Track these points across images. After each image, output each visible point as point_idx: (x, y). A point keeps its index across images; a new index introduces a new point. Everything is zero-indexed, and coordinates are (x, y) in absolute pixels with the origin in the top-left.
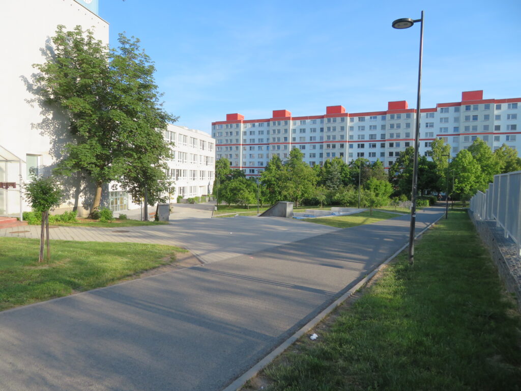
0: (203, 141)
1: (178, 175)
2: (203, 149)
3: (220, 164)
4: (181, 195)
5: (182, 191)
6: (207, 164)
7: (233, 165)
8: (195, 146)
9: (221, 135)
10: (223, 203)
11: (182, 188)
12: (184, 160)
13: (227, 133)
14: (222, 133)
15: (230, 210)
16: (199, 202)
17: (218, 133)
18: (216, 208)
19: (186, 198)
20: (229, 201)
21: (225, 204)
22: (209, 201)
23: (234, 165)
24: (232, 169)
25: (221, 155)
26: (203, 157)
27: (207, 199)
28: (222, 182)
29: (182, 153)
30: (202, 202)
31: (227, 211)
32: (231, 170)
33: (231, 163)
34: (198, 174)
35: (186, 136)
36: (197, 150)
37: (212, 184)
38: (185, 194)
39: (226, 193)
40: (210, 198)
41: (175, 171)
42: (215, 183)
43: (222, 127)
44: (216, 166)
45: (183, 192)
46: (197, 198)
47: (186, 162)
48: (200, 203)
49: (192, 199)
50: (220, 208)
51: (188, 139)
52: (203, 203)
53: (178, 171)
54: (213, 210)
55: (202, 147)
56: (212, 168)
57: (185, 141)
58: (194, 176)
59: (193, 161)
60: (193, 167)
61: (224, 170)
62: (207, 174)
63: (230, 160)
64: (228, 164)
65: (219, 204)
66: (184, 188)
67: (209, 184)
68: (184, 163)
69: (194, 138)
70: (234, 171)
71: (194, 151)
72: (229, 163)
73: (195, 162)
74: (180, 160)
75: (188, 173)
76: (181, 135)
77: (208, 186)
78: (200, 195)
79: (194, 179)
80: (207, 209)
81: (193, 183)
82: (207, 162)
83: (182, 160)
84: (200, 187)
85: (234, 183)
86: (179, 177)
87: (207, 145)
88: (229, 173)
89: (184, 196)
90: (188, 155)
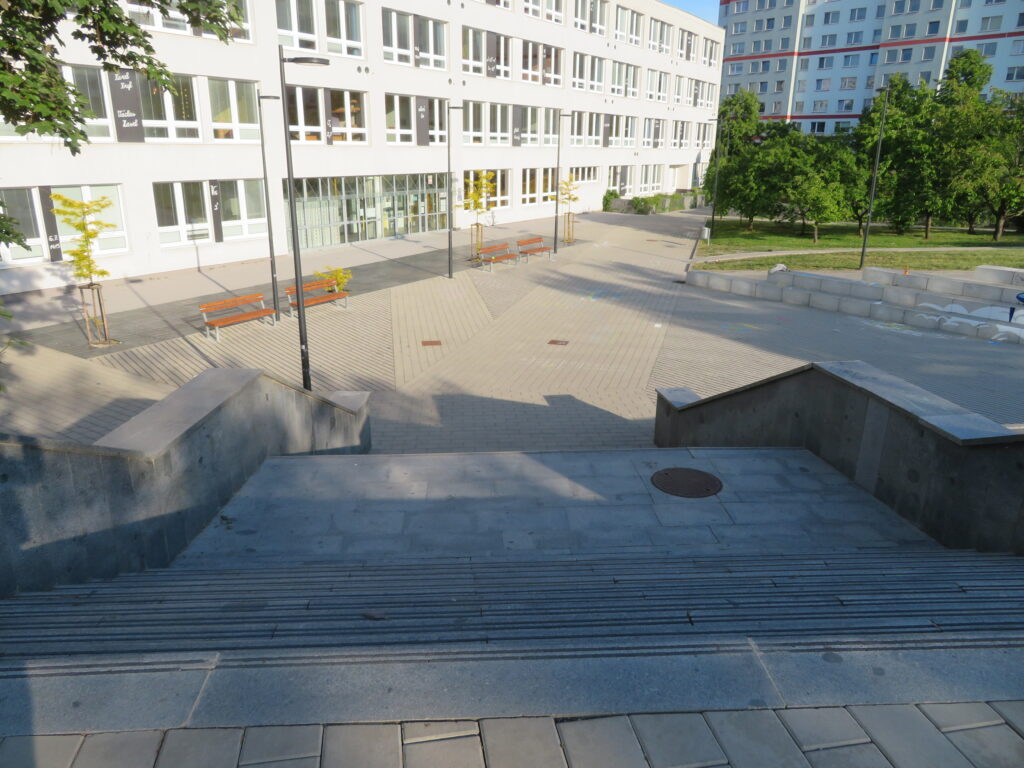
0: (690, 34)
1: (608, 132)
2: (688, 58)
3: (734, 110)
4: (617, 188)
5: (618, 177)
6: (695, 104)
7: (766, 113)
8: (663, 46)
10: (733, 216)
11: (619, 170)
12: (630, 89)
13: (759, 23)
15: (751, 242)
16: (664, 209)
17: (736, 25)
18: (707, 232)
19: (628, 196)
20: (749, 209)
21: (738, 218)
22: (694, 206)
23: (770, 110)
24: (765, 122)
25: (736, 86)
26: (685, 82)
27: (688, 201)
29: (624, 67)
30: (672, 208)
31: (742, 241)
32: (760, 126)
33: (762, 109)
34: (668, 130)
35: (639, 15)
36: (671, 60)
37: (706, 158)
38: (627, 187)
40: (695, 198)
41: (602, 118)
42: (715, 154)
43: (747, 8)
44: (722, 115)
45: (624, 180)
46: (659, 199)
47: (633, 94)
48: (667, 213)
49: (643, 200)
50: (719, 230)
51: (645, 22)
52: (676, 214)
53: (609, 118)
54: (698, 237)
55: (684, 52)
56: (708, 112)
57: (635, 28)
58: (657, 135)
59: (655, 93)
60: (656, 110)
61: (743, 124)
62: (693, 131)
63: (761, 99)
64: (755, 108)
65: (717, 218)
66: (624, 168)
67: (698, 160)
68: (630, 96)
69: (663, 23)
70: (769, 127)
71: (662, 62)
72: (758, 106)
73: (661, 94)
74: (616, 87)
75: (639, 126)
76: (624, 9)
77: (695, 165)
78: (671, 190)
79: (656, 145)
80: (681, 234)
81: (652, 156)
82: (696, 96)
83: (622, 88)
84: (671, 166)
86: (612, 138)
87: (699, 45)
88: (754, 132)
89: (623, 192)
90: (643, 74)
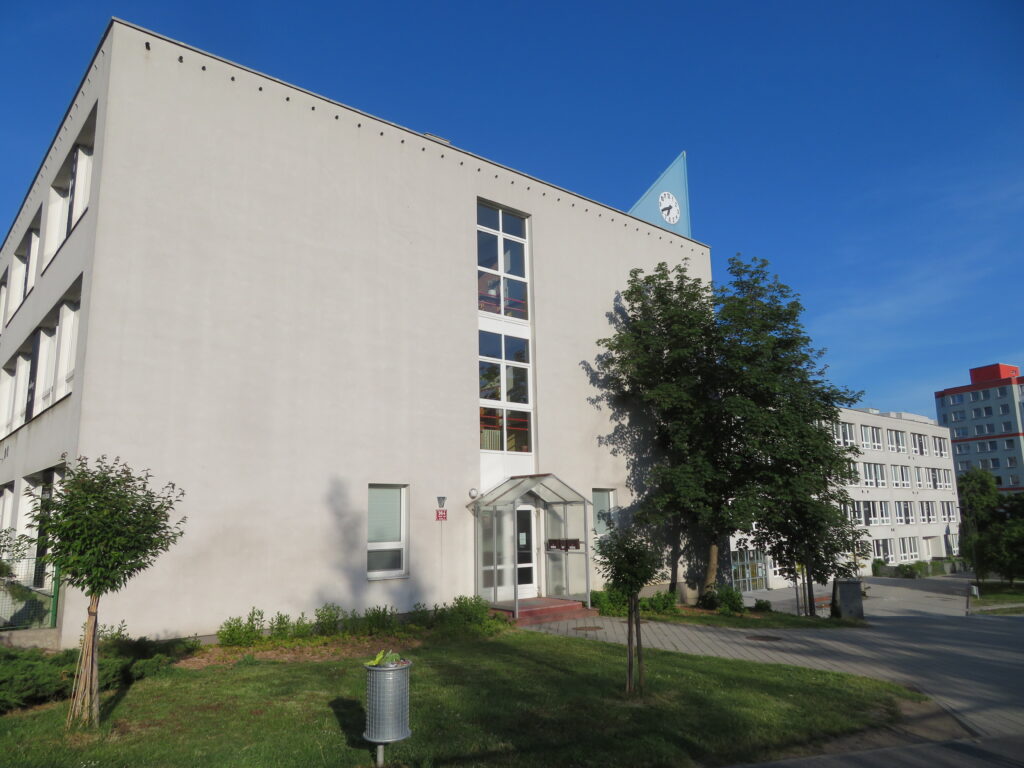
0: (920, 435)
1: (868, 515)
2: (922, 453)
3: (970, 485)
4: (881, 557)
5: (881, 548)
6: (935, 487)
7: (1004, 485)
8: (901, 447)
9: (963, 418)
10: (993, 579)
11: (881, 543)
12: (880, 481)
13: (978, 411)
14: (963, 412)
15: (1015, 597)
16: (927, 574)
17: (955, 413)
18: (975, 590)
19: (892, 563)
20: (1009, 572)
21: (999, 580)
22: (954, 571)
23: (1009, 482)
24: (1005, 494)
25: (967, 462)
26: (923, 471)
27: (947, 567)
28: (982, 526)
29: (873, 466)
30: (935, 572)
31: (1008, 597)
32: (1001, 498)
33: (999, 480)
34: (916, 509)
35: (878, 429)
36: (907, 455)
37: (955, 530)
38: (890, 556)
39: (999, 552)
40: (954, 565)
41: (862, 504)
42: (963, 528)
43: (961, 399)
44: (960, 490)
45: (886, 550)
46: (920, 565)
47: (883, 484)
48: (931, 577)
49: (907, 566)
50: (986, 589)
51: (883, 434)
52: (939, 577)
53: (867, 504)
54: (968, 593)
55: (918, 449)
56: (949, 492)
57: (876, 438)
58: (907, 514)
59: (899, 481)
60: (903, 495)
61: (983, 498)
62: (938, 508)
63: (996, 473)
64: (993, 483)
65: (981, 580)
66: (885, 541)
67: (948, 531)
68: (880, 486)
69: (897, 432)
70: (1010, 498)
71: (901, 458)
72: (994, 480)
73: (905, 482)
74: (869, 481)
75: (892, 508)
76: (866, 426)
77: (946, 537)
78: (927, 557)
79: (908, 522)
80: (952, 592)
81: (907, 531)
82: (935, 481)
83: (873, 481)
84: (924, 538)
85: (1016, 529)
86: (872, 519)
87: (929, 443)
88: (996, 504)
89: (887, 561)
90: (888, 470)
